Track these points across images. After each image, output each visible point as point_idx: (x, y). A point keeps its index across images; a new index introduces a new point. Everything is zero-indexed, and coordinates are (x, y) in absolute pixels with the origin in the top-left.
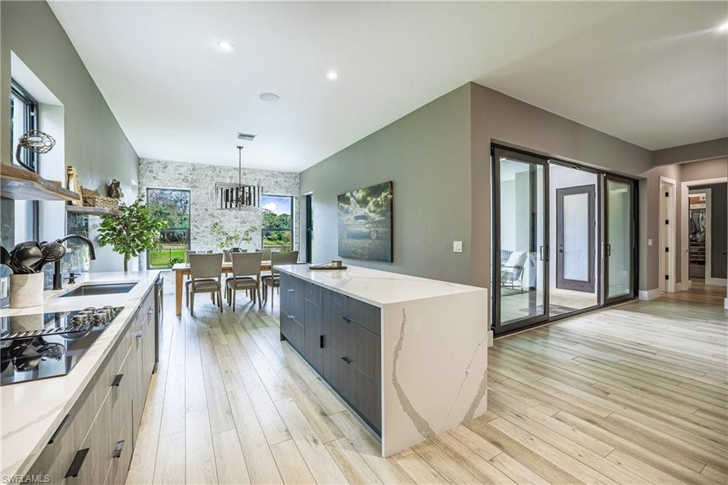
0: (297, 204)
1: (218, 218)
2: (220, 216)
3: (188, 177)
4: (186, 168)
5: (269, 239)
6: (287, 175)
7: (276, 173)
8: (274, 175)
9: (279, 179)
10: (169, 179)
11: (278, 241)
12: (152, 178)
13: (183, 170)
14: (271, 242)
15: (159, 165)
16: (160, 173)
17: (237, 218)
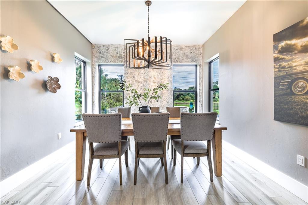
0: (201, 70)
1: (142, 83)
2: (143, 82)
3: (121, 55)
4: (121, 48)
5: (179, 100)
6: (192, 48)
7: (184, 47)
8: (182, 48)
9: (186, 51)
10: (110, 57)
11: (183, 101)
12: (100, 57)
13: (119, 50)
14: (180, 101)
15: (104, 48)
16: (105, 53)
17: (155, 82)
